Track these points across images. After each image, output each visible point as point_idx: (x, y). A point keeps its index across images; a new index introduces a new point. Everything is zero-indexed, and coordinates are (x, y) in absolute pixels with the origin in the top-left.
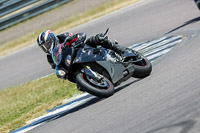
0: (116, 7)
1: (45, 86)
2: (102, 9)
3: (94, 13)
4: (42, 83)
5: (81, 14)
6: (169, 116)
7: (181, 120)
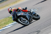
0: (20, 1)
1: (2, 21)
2: (16, 2)
3: (14, 3)
4: (1, 21)
5: (11, 3)
6: (34, 29)
7: (37, 31)
